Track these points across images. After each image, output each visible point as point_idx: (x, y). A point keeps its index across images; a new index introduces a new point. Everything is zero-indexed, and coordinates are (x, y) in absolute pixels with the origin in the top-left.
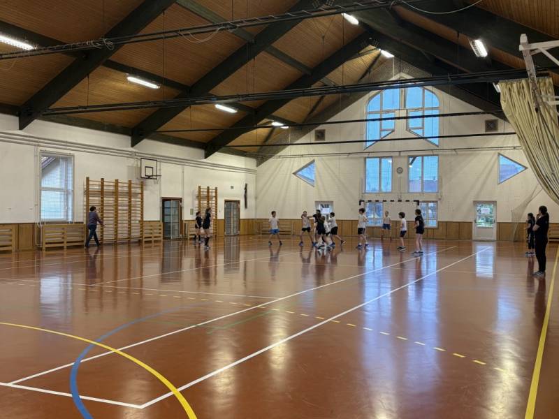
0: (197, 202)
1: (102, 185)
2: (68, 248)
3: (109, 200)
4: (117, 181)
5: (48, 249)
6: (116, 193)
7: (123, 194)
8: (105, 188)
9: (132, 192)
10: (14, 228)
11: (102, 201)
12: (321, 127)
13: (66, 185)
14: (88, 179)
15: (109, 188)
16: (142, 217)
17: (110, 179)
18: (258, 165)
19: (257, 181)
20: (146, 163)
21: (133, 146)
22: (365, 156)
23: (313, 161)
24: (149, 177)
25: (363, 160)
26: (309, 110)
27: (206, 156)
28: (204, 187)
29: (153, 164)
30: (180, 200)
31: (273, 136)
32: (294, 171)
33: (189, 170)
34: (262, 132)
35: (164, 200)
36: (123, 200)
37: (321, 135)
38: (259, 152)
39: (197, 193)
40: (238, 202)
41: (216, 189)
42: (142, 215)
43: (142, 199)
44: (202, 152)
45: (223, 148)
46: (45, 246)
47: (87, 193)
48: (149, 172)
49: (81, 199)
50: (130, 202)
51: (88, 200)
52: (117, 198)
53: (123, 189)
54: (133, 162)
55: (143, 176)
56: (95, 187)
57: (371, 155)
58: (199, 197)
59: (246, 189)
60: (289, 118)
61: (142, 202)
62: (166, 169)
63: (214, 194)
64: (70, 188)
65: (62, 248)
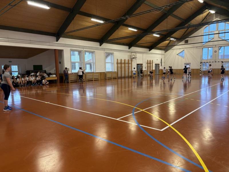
0: (147, 65)
1: (121, 61)
2: (113, 79)
3: (123, 65)
4: (125, 60)
5: (108, 79)
6: (125, 63)
7: (127, 64)
8: (122, 62)
9: (129, 63)
10: (100, 73)
11: (121, 66)
12: (187, 39)
13: (112, 61)
14: (117, 59)
15: (123, 62)
16: (132, 70)
17: (123, 59)
18: (165, 52)
19: (165, 57)
20: (133, 54)
21: (129, 49)
22: (203, 47)
23: (184, 50)
24: (134, 58)
25: (202, 49)
26: (183, 33)
27: (150, 51)
28: (149, 60)
29: (135, 54)
30: (142, 64)
31: (171, 43)
32: (177, 54)
33: (144, 55)
34: (167, 42)
35: (138, 65)
36: (127, 65)
37: (187, 42)
38: (165, 48)
39: (147, 62)
40: (159, 64)
41: (153, 61)
42: (132, 69)
43: (132, 64)
44: (148, 49)
45: (155, 48)
46: (107, 78)
47: (117, 63)
48: (134, 57)
49: (116, 65)
50: (128, 65)
51: (118, 65)
52: (125, 65)
53: (127, 62)
54: (129, 54)
55: (132, 58)
56: (119, 62)
57: (205, 47)
58: (147, 63)
59: (161, 60)
60: (177, 37)
61: (132, 66)
62: (138, 55)
63: (152, 62)
64: (113, 62)
65: (111, 79)
